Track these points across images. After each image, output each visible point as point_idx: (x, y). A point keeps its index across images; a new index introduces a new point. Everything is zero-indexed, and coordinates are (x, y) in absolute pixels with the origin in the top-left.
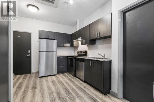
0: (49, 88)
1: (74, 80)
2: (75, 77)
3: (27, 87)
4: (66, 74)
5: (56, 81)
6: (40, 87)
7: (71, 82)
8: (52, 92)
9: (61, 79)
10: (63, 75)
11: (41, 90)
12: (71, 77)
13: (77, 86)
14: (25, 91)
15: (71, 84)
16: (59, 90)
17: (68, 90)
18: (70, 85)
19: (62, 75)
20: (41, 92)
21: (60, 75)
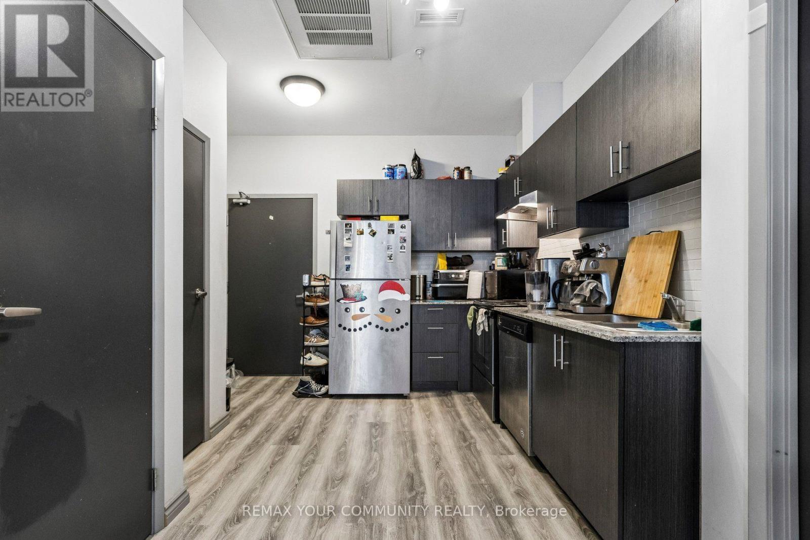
0: (342, 455)
1: (480, 440)
2: (497, 427)
3: (269, 430)
4: (457, 399)
5: (391, 430)
6: (313, 441)
7: (460, 448)
8: (343, 479)
9: (419, 424)
10: (442, 403)
11: (305, 456)
12: (477, 419)
13: (477, 475)
14: (256, 446)
15: (453, 460)
16: (379, 474)
17: (422, 483)
18: (443, 464)
19: (433, 401)
20: (302, 465)
21: (423, 402)
